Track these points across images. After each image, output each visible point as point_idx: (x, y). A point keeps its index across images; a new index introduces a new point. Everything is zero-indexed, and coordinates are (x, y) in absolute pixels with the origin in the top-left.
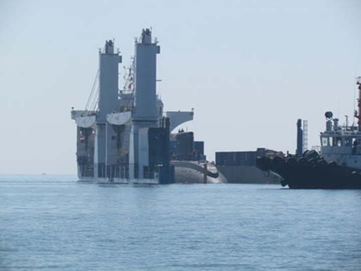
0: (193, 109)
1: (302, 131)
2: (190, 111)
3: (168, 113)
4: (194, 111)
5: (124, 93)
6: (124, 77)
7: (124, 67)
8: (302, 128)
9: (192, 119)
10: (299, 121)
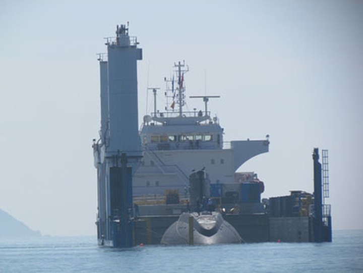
0: (268, 136)
1: (320, 165)
2: (265, 139)
3: (232, 143)
5: (165, 116)
6: (166, 94)
7: (165, 79)
8: (320, 161)
9: (267, 151)
10: (316, 151)
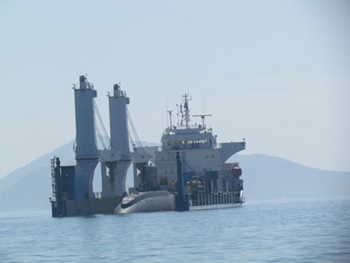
0: (244, 139)
2: (242, 141)
4: (245, 141)
5: (177, 128)
6: (177, 114)
7: (177, 105)
9: (244, 149)
